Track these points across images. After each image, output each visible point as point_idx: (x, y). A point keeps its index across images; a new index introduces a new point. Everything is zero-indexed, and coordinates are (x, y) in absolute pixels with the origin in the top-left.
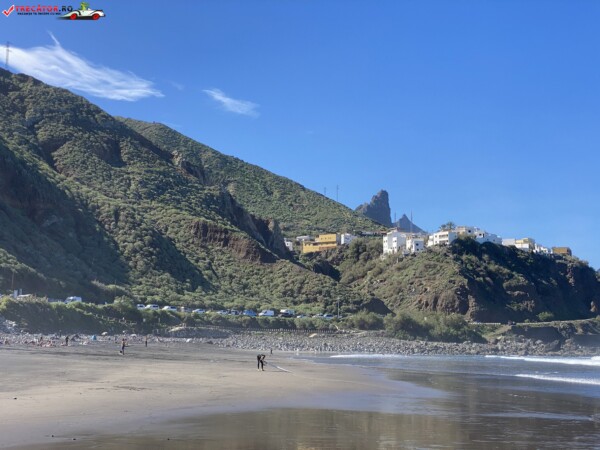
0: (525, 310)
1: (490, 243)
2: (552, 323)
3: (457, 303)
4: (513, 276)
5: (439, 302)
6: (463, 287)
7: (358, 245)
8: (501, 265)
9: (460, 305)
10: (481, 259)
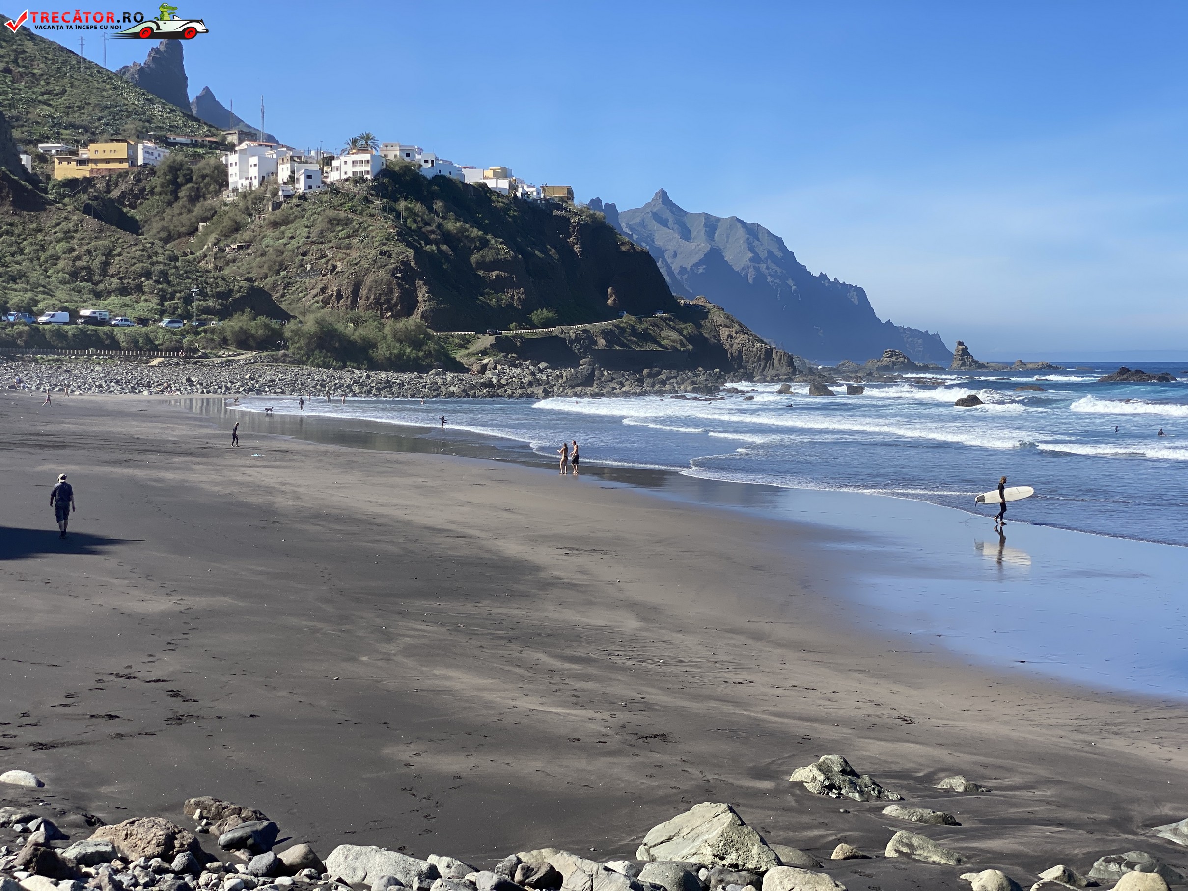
0: (510, 306)
1: (443, 177)
2: (556, 330)
3: (396, 294)
4: (488, 241)
5: (364, 292)
6: (405, 263)
7: (174, 169)
8: (466, 222)
9: (401, 299)
10: (431, 209)
